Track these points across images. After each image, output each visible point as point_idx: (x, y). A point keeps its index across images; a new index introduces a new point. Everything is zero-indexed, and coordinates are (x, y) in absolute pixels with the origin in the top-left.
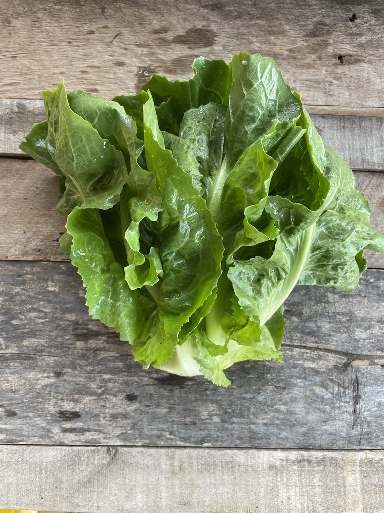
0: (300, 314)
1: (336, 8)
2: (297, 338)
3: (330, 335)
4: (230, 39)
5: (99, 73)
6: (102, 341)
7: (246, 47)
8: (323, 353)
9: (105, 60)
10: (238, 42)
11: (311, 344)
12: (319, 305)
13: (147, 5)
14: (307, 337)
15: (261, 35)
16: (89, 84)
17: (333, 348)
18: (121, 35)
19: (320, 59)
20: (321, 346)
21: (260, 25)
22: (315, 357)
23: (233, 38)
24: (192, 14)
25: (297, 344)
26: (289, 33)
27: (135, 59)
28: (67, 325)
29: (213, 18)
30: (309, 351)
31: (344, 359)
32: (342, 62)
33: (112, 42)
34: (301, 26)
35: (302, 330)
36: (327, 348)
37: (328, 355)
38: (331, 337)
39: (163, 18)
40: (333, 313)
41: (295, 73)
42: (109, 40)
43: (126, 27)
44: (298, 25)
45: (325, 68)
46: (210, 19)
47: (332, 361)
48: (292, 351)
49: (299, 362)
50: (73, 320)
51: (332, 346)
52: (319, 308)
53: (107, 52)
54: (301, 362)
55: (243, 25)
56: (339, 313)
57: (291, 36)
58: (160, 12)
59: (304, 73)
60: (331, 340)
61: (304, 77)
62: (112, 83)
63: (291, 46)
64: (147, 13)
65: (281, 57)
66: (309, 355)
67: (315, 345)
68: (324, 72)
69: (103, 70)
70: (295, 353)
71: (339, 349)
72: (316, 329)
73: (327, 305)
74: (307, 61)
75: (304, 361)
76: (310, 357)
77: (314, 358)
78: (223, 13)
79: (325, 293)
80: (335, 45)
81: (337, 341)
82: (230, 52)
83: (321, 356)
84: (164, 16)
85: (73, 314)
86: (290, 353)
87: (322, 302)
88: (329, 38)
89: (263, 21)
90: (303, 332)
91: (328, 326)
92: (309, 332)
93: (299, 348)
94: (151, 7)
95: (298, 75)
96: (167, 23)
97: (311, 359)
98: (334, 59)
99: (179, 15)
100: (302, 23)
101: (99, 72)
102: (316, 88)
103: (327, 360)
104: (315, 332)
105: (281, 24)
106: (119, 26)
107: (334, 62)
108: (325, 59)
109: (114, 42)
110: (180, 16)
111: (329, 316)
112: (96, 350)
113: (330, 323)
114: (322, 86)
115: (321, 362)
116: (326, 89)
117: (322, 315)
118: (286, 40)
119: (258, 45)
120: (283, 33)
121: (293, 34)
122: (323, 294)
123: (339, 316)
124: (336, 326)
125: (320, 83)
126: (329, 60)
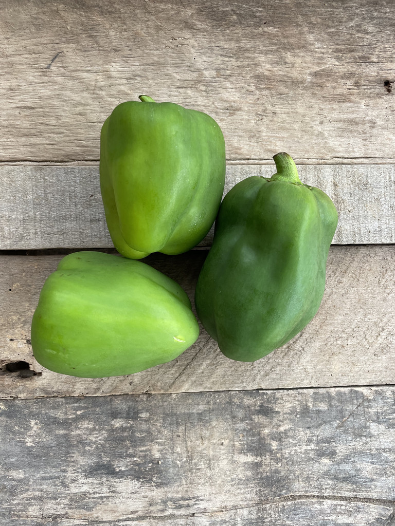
0: (332, 454)
1: (382, 5)
2: (327, 487)
3: (372, 480)
4: (227, 59)
5: (33, 118)
6: (63, 506)
7: (250, 70)
8: (363, 504)
9: (40, 97)
10: (239, 63)
11: (347, 493)
12: (358, 439)
13: (98, 6)
14: (341, 484)
15: (271, 51)
16: (20, 135)
17: (375, 496)
18: (62, 56)
19: (358, 86)
20: (361, 495)
21: (269, 34)
22: (351, 509)
23: (230, 57)
24: (168, 19)
25: (328, 495)
26: (312, 47)
27: (85, 94)
28: (13, 486)
29: (199, 25)
30: (343, 503)
31: (389, 510)
32: (389, 91)
33: (48, 67)
34: (331, 35)
35: (335, 476)
36: (367, 497)
37: (368, 506)
38: (373, 483)
39: (125, 27)
40: (377, 450)
41: (321, 109)
42: (44, 64)
43: (68, 43)
44: (327, 34)
45: (364, 101)
46: (195, 27)
47: (373, 514)
48: (321, 503)
49: (330, 518)
50: (21, 480)
51: (373, 494)
52: (358, 444)
53: (43, 83)
54: (332, 518)
55: (245, 35)
56: (384, 450)
57: (316, 52)
58: (120, 18)
59: (335, 110)
60: (373, 487)
61: (335, 115)
62: (53, 133)
63: (317, 69)
64: (100, 19)
65: (301, 85)
66: (343, 507)
67: (352, 494)
68: (364, 107)
69: (38, 112)
70: (326, 506)
71: (384, 497)
72: (352, 472)
73: (368, 440)
74: (339, 91)
75: (337, 516)
76: (345, 510)
77: (351, 511)
78: (214, 17)
79: (366, 425)
80: (380, 65)
81: (382, 487)
82: (227, 79)
83: (359, 508)
84: (125, 24)
85: (20, 471)
86: (318, 507)
87: (362, 436)
88: (371, 54)
89: (275, 27)
90: (336, 478)
91: (370, 467)
92: (344, 478)
93: (330, 499)
94: (105, 8)
95: (325, 113)
96: (131, 34)
97: (346, 512)
98: (377, 87)
99: (148, 21)
100: (333, 30)
101: (33, 116)
102: (351, 132)
103: (367, 512)
104: (353, 477)
105: (301, 33)
106: (57, 41)
107: (377, 91)
108: (366, 87)
109: (52, 68)
110: (149, 23)
111: (372, 455)
112: (56, 518)
113: (373, 463)
114: (360, 128)
115: (360, 516)
116: (365, 133)
117: (361, 453)
118: (308, 59)
119: (268, 66)
120: (304, 46)
121: (318, 48)
122: (364, 425)
123: (384, 454)
124: (381, 467)
125: (357, 124)
126: (370, 89)
